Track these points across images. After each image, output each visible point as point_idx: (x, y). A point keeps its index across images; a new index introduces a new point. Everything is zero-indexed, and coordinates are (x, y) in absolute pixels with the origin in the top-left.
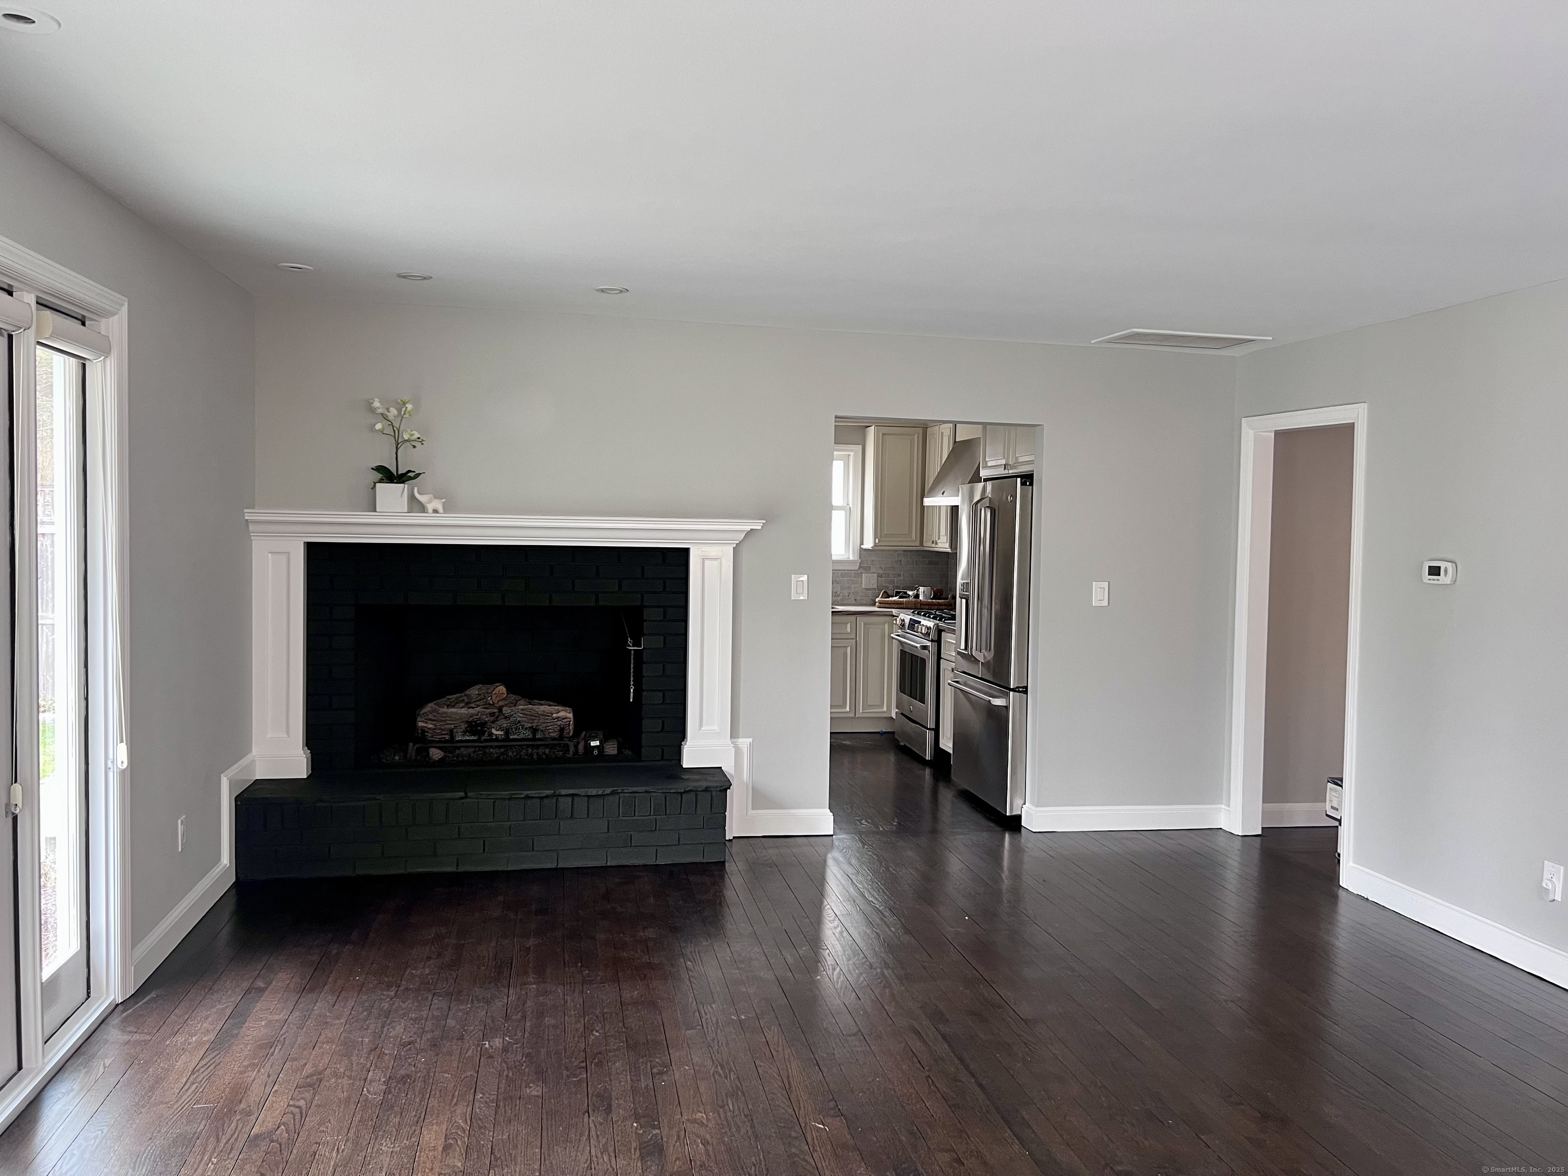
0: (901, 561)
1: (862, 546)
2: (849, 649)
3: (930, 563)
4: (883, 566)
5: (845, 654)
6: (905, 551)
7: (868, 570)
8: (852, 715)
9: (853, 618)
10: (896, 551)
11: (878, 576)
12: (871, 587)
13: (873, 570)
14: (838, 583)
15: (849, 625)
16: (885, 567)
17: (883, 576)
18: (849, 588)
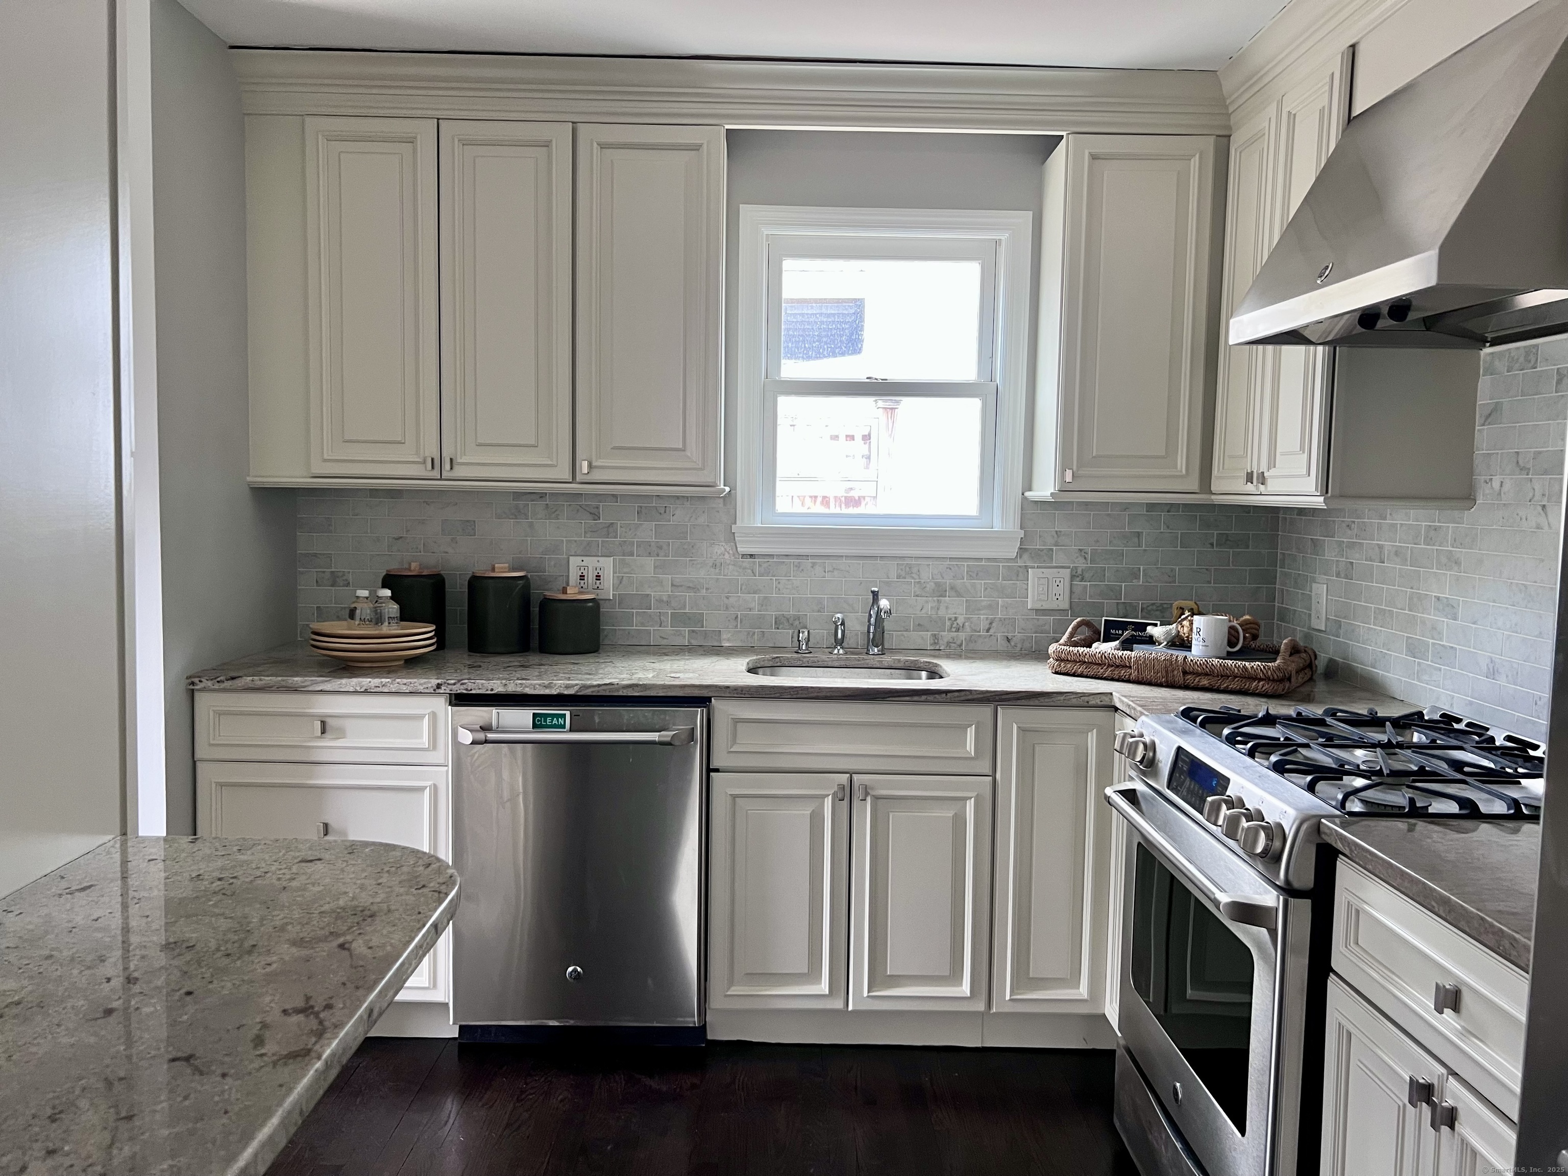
0: (1139, 535)
1: (1027, 494)
2: (970, 806)
3: (1225, 541)
4: (1089, 549)
5: (959, 822)
6: (1151, 507)
7: (1043, 557)
8: (981, 1007)
9: (986, 711)
10: (1126, 507)
11: (1073, 577)
12: (1053, 605)
13: (1059, 558)
14: (959, 595)
15: (971, 733)
16: (1094, 552)
17: (1087, 575)
18: (992, 607)
